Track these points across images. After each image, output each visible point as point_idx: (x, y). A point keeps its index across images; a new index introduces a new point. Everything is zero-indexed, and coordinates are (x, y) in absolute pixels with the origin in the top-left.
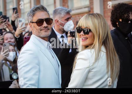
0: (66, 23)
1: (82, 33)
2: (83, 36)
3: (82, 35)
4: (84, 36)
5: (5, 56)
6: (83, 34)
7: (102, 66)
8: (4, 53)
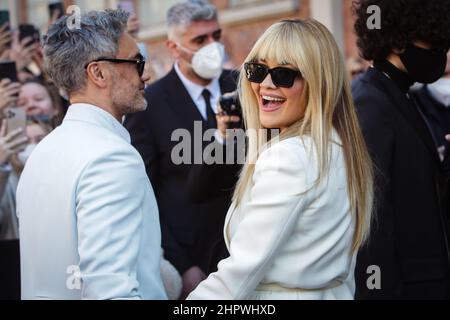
0: (196, 51)
1: (268, 81)
2: (269, 92)
3: (269, 88)
4: (275, 93)
5: (12, 148)
6: (273, 86)
7: (339, 189)
8: (8, 141)
